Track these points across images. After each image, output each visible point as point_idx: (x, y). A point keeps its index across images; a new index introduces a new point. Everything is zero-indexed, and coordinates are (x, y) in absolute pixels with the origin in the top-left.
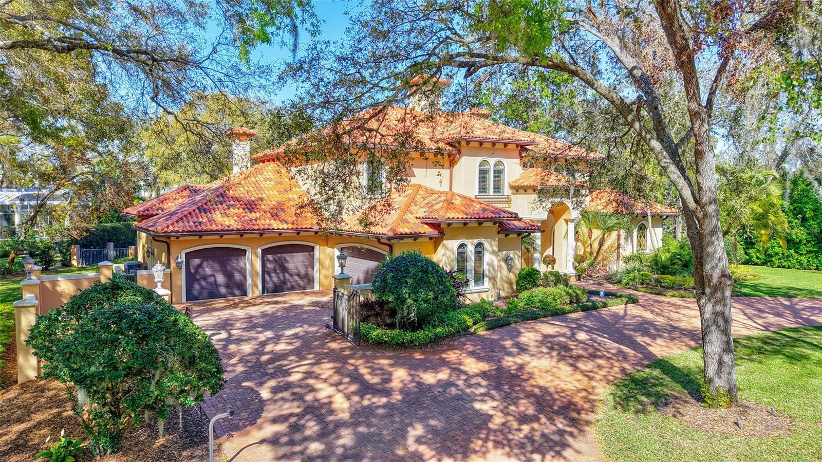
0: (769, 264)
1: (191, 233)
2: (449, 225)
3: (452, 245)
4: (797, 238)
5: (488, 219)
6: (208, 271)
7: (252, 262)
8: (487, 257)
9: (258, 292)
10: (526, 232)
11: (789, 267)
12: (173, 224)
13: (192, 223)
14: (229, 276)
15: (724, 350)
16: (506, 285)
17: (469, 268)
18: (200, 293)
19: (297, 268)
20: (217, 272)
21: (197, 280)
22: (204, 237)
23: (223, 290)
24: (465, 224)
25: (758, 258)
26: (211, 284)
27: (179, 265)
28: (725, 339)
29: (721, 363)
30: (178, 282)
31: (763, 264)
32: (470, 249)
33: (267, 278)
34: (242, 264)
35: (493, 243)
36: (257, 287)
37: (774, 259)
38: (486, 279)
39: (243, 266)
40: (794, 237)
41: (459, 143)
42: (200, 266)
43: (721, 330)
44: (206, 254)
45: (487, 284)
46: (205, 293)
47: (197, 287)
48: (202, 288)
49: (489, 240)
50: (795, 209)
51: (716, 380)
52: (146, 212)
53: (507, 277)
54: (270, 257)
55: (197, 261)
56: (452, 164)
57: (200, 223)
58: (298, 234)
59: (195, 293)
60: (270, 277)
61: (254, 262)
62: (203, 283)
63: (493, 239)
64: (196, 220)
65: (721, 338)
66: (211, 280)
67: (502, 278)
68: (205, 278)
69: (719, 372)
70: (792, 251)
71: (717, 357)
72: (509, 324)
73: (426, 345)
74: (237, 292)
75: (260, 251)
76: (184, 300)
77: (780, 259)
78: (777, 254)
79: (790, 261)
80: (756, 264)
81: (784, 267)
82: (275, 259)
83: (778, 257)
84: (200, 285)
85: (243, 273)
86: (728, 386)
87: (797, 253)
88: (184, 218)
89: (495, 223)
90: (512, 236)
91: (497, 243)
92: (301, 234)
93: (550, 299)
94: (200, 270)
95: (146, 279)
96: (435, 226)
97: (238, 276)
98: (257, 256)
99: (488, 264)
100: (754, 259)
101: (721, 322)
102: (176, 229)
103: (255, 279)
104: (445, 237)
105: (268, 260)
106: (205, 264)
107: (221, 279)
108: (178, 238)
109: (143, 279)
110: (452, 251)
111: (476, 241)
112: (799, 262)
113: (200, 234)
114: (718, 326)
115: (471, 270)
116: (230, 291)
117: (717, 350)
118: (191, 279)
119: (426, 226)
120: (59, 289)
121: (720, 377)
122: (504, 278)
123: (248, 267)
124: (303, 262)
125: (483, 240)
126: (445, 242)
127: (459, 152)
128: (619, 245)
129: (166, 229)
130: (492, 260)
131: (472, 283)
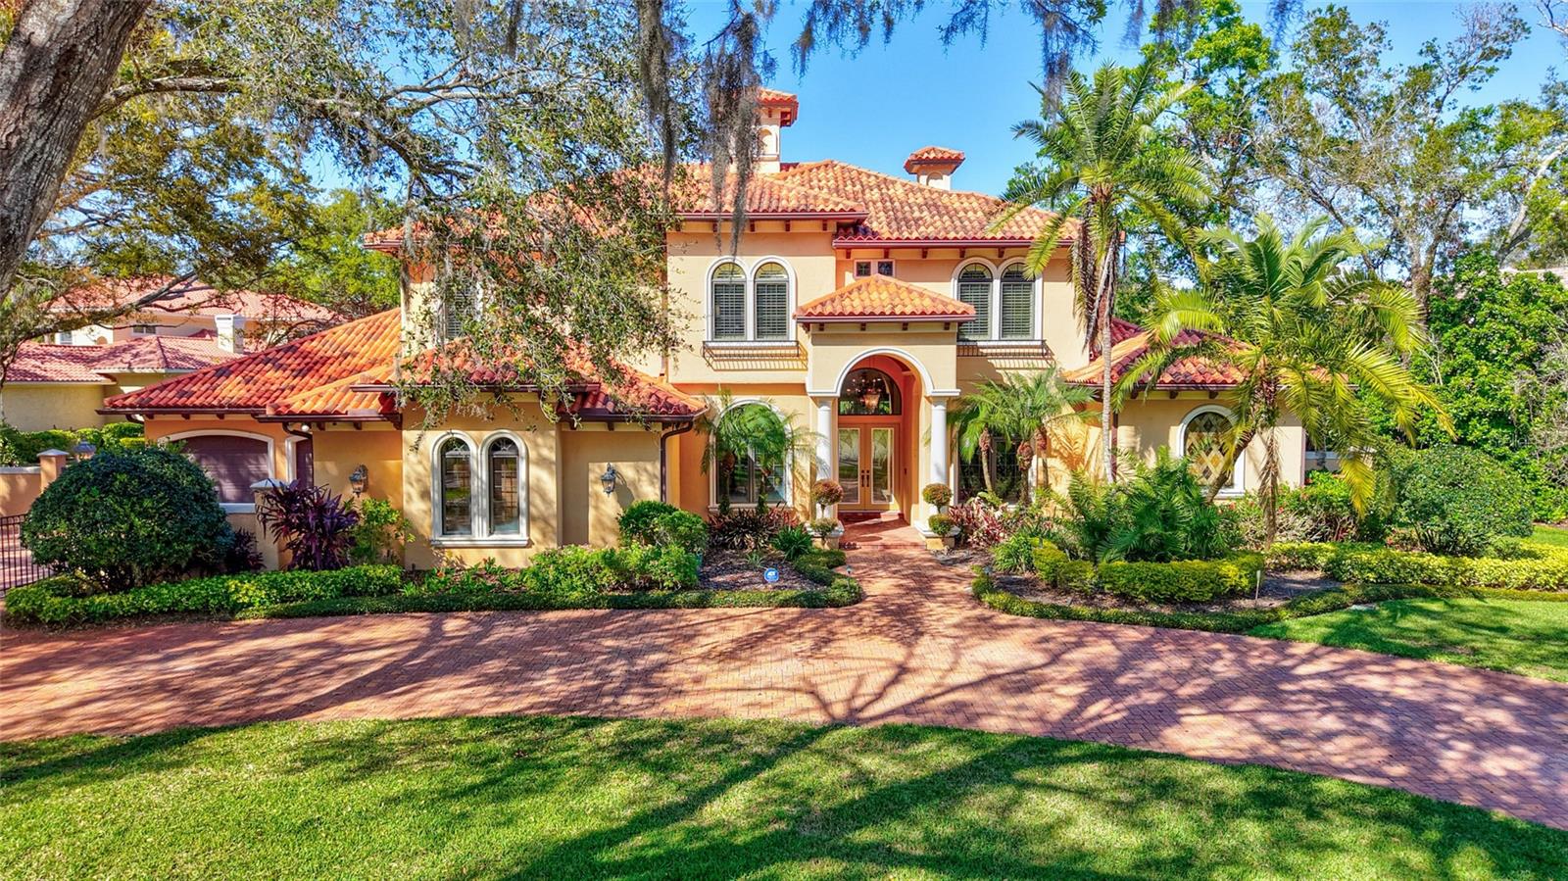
3: (425, 440)
8: (526, 473)
17: (472, 490)
32: (476, 451)
35: (540, 440)
38: (523, 520)
45: (524, 531)
49: (531, 433)
63: (543, 432)
67: (600, 522)
90: (622, 428)
91: (554, 442)
98: (283, 454)
99: (528, 488)
104: (406, 423)
106: (204, 462)
111: (490, 435)
113: (186, 412)
125: (511, 436)
130: (538, 480)
131: (480, 525)
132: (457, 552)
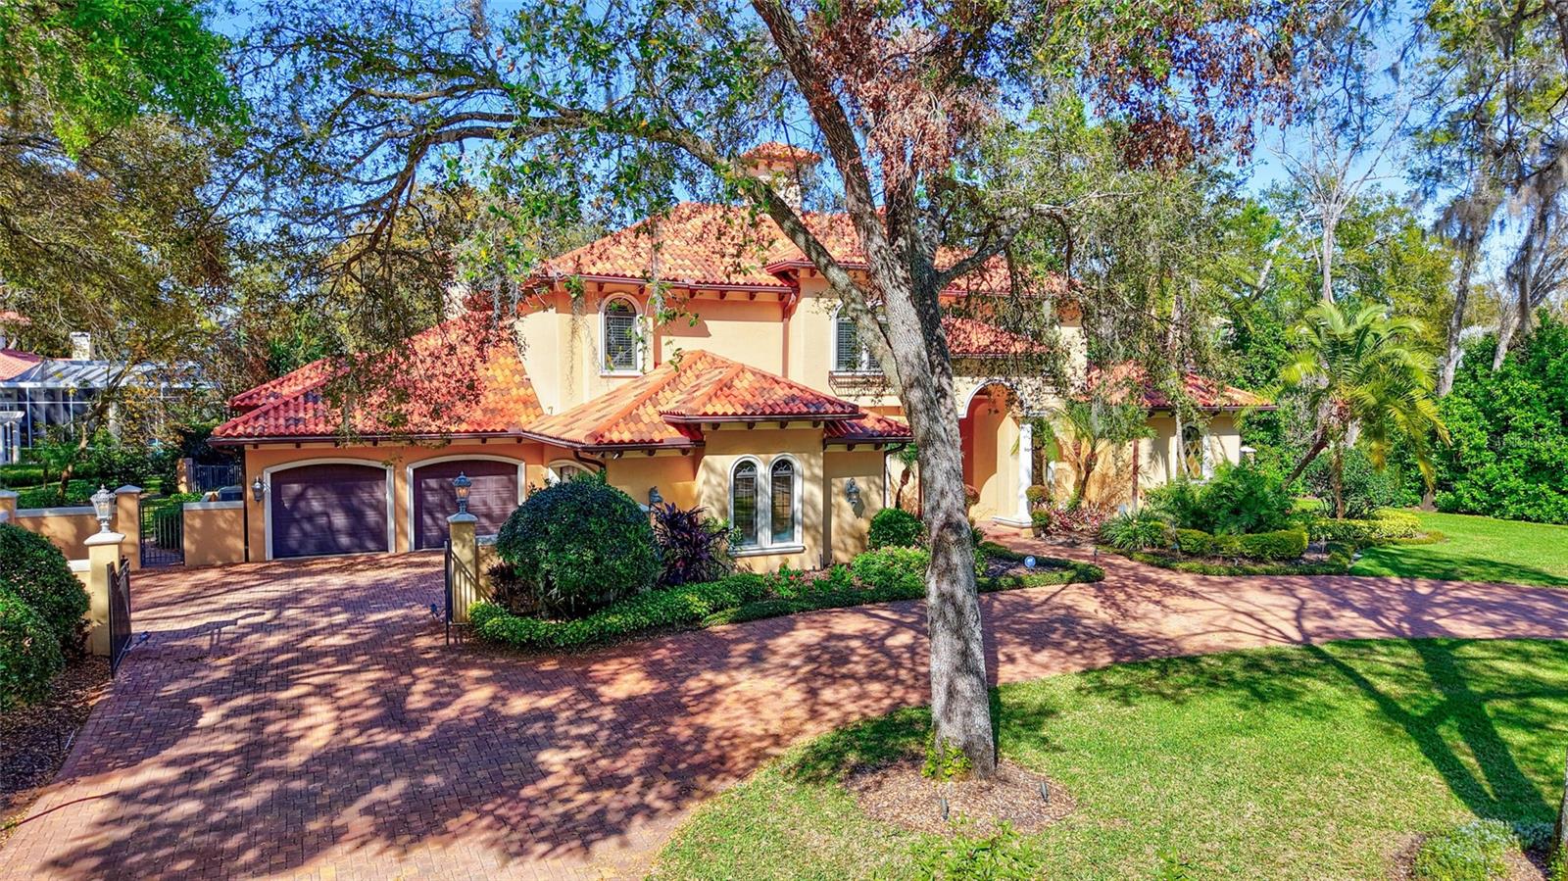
0: (1497, 513)
1: (279, 438)
2: (715, 426)
3: (724, 464)
4: (1552, 459)
5: (800, 417)
6: (316, 506)
7: (398, 491)
8: (801, 488)
9: (407, 545)
10: (897, 442)
11: (1539, 520)
12: (245, 423)
13: (282, 421)
14: (355, 514)
15: (958, 669)
16: (850, 542)
17: (760, 505)
18: (302, 544)
19: (485, 503)
20: (332, 506)
21: (297, 521)
22: (304, 446)
23: (344, 540)
24: (751, 425)
25: (1474, 499)
26: (321, 529)
27: (259, 496)
28: (959, 645)
29: (951, 693)
30: (259, 524)
31: (1487, 512)
32: (763, 471)
33: (427, 520)
34: (379, 494)
35: (813, 461)
36: (406, 535)
37: (1506, 502)
38: (798, 529)
39: (381, 497)
40: (1545, 456)
41: (795, 272)
42: (301, 496)
43: (951, 630)
44: (312, 476)
45: (799, 538)
46: (311, 544)
47: (295, 532)
48: (305, 534)
49: (805, 455)
50: (1551, 400)
51: (944, 725)
52: (247, 401)
53: (852, 526)
54: (433, 483)
55: (296, 488)
56: (787, 312)
57: (297, 421)
58: (484, 441)
59: (293, 543)
60: (434, 519)
61: (401, 491)
62: (307, 527)
63: (814, 454)
64: (292, 414)
65: (952, 645)
66: (323, 520)
67: (841, 527)
68: (311, 517)
69: (948, 712)
70: (1544, 487)
71: (945, 681)
72: (788, 613)
73: (581, 647)
74: (371, 545)
75: (410, 471)
76: (269, 555)
77: (1519, 502)
78: (1513, 491)
79: (1540, 506)
80: (1472, 512)
81: (1528, 519)
82: (441, 487)
83: (1514, 497)
84: (302, 530)
85: (380, 509)
86: (962, 738)
87: (1556, 489)
88: (272, 413)
89: (816, 424)
90: (858, 448)
91: (821, 462)
92: (490, 441)
93: (898, 569)
94: (302, 504)
95: (200, 516)
96: (689, 428)
97: (371, 516)
98: (405, 480)
99: (802, 501)
100: (1466, 500)
101: (951, 614)
102: (249, 430)
103: (402, 520)
104: (708, 448)
105: (429, 489)
106: (310, 493)
107: (340, 520)
108: (256, 446)
109: (193, 518)
110: (723, 475)
111: (774, 457)
112: (1560, 509)
113: (298, 440)
114: (946, 621)
115: (764, 511)
116: (356, 541)
117: (945, 668)
118: (282, 519)
119: (672, 429)
120: (46, 531)
121: (949, 720)
122: (847, 527)
123: (389, 499)
124: (498, 493)
125: (789, 457)
126: (707, 458)
127: (797, 290)
128: (1136, 468)
129: (229, 431)
130: (812, 494)
131: (765, 536)
132: (747, 560)
